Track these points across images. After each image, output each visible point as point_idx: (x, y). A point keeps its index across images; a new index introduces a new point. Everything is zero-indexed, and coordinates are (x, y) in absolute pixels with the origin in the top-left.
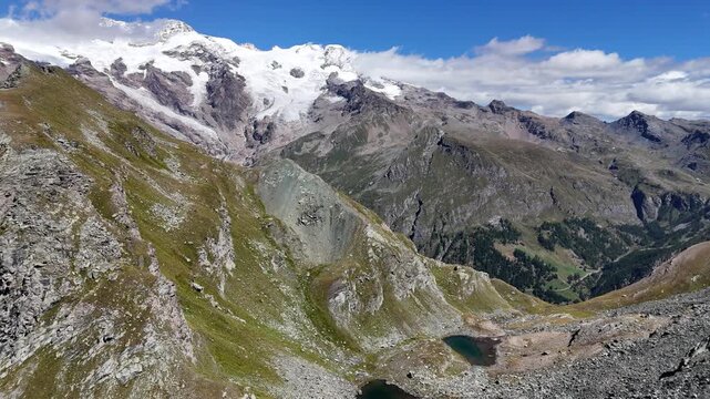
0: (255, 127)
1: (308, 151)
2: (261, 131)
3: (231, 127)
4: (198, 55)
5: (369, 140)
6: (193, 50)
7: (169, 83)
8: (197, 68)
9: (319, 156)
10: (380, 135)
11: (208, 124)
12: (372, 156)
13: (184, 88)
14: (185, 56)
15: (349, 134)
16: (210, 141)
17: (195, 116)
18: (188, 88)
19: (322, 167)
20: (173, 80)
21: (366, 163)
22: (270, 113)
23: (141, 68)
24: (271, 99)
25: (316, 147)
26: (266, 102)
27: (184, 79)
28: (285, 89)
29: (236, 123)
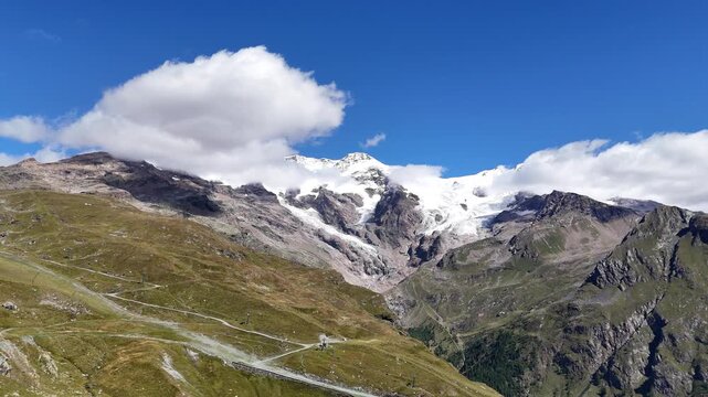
0: (421, 243)
1: (476, 260)
2: (426, 246)
3: (396, 244)
4: (374, 179)
5: (566, 246)
6: (369, 174)
7: (339, 204)
8: (371, 192)
9: (491, 266)
10: (585, 240)
11: (370, 242)
12: (570, 263)
13: (353, 208)
14: (362, 180)
15: (536, 238)
16: (368, 258)
17: (357, 234)
18: (357, 209)
19: (494, 280)
20: (343, 202)
21: (559, 273)
22: (440, 228)
23: (315, 191)
24: (444, 215)
25: (489, 255)
26: (438, 218)
27: (355, 200)
28: (464, 206)
29: (400, 240)
